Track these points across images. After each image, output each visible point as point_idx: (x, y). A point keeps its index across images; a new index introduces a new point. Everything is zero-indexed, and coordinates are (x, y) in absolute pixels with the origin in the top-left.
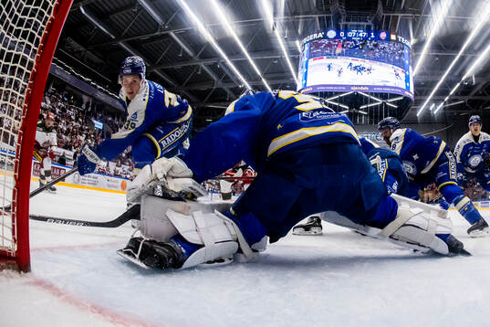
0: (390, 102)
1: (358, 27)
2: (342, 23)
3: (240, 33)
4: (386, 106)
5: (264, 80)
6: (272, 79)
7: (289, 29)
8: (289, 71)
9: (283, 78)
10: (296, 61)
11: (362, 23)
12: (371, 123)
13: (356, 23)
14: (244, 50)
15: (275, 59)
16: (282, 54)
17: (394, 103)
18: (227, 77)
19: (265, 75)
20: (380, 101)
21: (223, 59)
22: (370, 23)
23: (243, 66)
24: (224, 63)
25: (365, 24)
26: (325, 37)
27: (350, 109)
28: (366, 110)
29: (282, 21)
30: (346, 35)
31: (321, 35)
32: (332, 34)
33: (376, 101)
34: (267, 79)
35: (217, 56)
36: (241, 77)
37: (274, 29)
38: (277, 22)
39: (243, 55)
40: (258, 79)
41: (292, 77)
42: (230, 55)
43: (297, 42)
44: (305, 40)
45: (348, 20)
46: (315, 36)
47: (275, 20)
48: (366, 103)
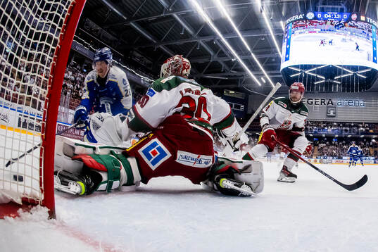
0: (360, 74)
1: (333, 10)
2: (320, 6)
3: (232, 14)
4: (357, 77)
5: (253, 55)
6: (260, 54)
7: (274, 11)
8: (275, 47)
9: (269, 53)
10: (280, 39)
11: (336, 7)
12: (344, 91)
13: (331, 6)
14: (236, 29)
15: (263, 37)
16: (268, 32)
17: (363, 74)
18: (222, 52)
19: (254, 50)
20: (352, 73)
21: (219, 37)
22: (343, 6)
23: (235, 43)
24: (219, 40)
25: (340, 7)
26: (305, 18)
27: (326, 79)
28: (339, 80)
29: (269, 5)
30: (322, 17)
31: (301, 17)
32: (310, 15)
33: (348, 73)
34: (255, 54)
35: (214, 34)
36: (233, 52)
37: (261, 11)
38: (265, 5)
39: (235, 33)
40: (248, 54)
41: (277, 52)
42: (224, 33)
43: (281, 23)
44: (288, 21)
45: (324, 4)
46: (297, 17)
47: (262, 4)
48: (340, 74)
